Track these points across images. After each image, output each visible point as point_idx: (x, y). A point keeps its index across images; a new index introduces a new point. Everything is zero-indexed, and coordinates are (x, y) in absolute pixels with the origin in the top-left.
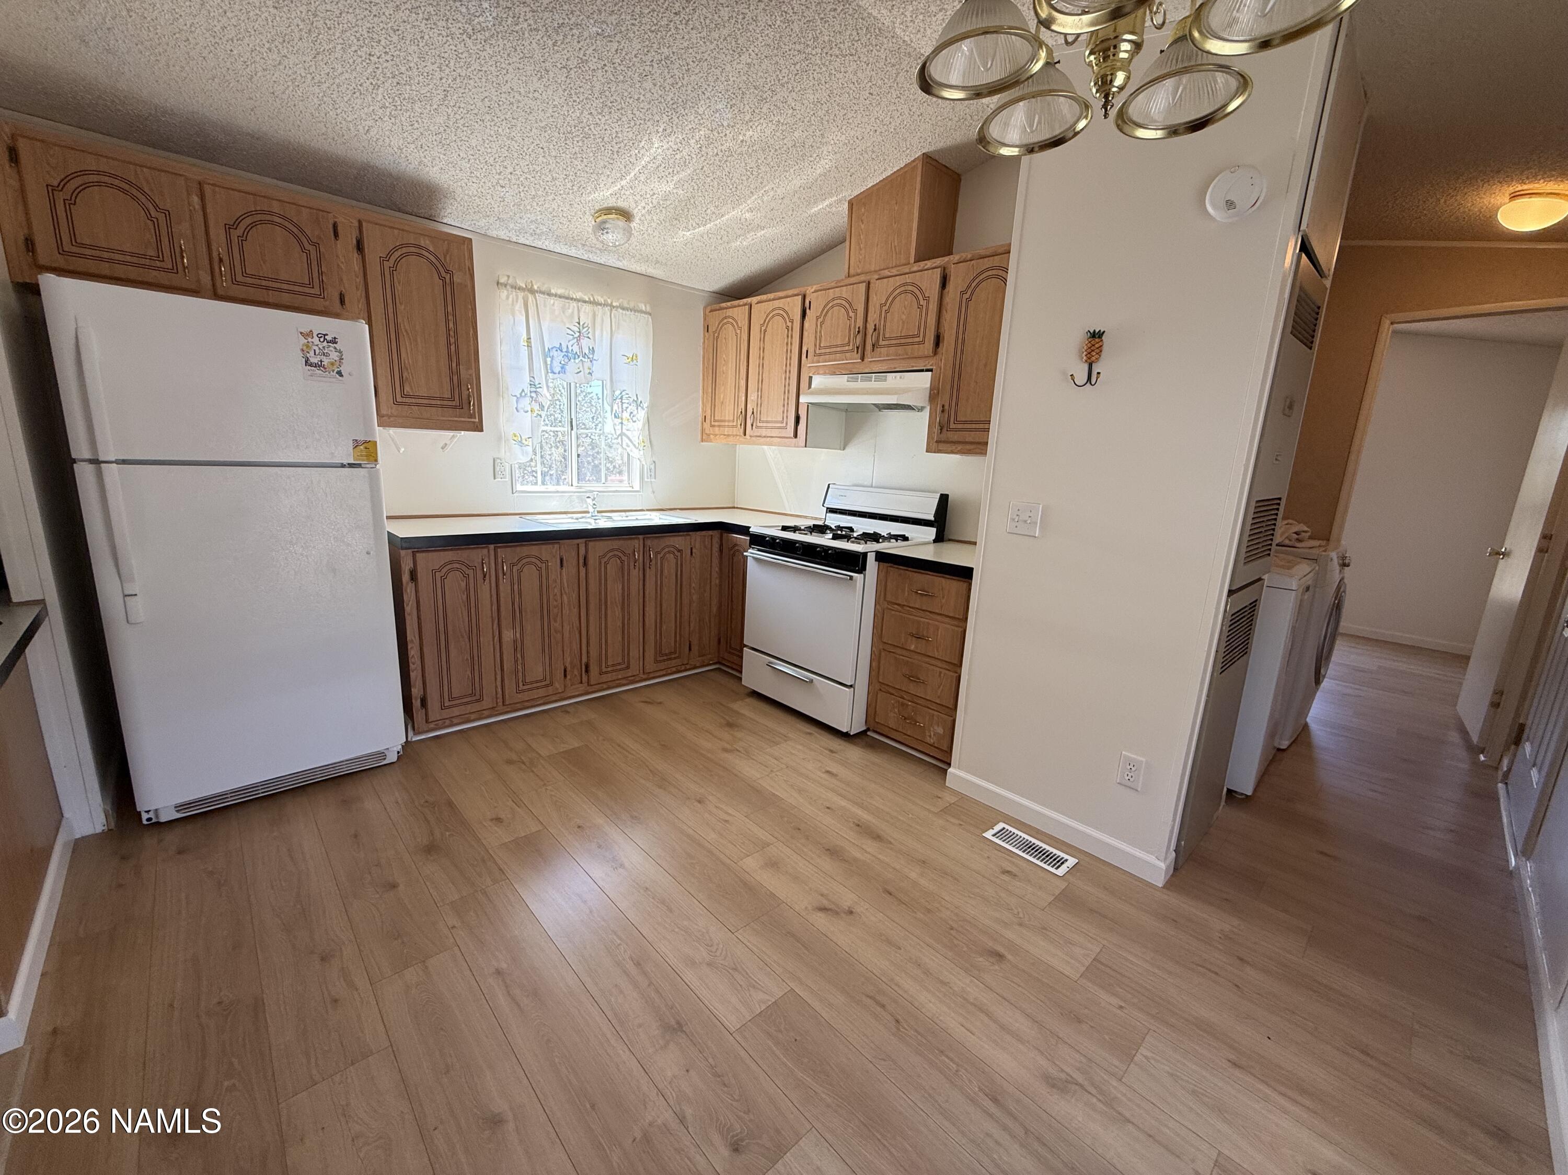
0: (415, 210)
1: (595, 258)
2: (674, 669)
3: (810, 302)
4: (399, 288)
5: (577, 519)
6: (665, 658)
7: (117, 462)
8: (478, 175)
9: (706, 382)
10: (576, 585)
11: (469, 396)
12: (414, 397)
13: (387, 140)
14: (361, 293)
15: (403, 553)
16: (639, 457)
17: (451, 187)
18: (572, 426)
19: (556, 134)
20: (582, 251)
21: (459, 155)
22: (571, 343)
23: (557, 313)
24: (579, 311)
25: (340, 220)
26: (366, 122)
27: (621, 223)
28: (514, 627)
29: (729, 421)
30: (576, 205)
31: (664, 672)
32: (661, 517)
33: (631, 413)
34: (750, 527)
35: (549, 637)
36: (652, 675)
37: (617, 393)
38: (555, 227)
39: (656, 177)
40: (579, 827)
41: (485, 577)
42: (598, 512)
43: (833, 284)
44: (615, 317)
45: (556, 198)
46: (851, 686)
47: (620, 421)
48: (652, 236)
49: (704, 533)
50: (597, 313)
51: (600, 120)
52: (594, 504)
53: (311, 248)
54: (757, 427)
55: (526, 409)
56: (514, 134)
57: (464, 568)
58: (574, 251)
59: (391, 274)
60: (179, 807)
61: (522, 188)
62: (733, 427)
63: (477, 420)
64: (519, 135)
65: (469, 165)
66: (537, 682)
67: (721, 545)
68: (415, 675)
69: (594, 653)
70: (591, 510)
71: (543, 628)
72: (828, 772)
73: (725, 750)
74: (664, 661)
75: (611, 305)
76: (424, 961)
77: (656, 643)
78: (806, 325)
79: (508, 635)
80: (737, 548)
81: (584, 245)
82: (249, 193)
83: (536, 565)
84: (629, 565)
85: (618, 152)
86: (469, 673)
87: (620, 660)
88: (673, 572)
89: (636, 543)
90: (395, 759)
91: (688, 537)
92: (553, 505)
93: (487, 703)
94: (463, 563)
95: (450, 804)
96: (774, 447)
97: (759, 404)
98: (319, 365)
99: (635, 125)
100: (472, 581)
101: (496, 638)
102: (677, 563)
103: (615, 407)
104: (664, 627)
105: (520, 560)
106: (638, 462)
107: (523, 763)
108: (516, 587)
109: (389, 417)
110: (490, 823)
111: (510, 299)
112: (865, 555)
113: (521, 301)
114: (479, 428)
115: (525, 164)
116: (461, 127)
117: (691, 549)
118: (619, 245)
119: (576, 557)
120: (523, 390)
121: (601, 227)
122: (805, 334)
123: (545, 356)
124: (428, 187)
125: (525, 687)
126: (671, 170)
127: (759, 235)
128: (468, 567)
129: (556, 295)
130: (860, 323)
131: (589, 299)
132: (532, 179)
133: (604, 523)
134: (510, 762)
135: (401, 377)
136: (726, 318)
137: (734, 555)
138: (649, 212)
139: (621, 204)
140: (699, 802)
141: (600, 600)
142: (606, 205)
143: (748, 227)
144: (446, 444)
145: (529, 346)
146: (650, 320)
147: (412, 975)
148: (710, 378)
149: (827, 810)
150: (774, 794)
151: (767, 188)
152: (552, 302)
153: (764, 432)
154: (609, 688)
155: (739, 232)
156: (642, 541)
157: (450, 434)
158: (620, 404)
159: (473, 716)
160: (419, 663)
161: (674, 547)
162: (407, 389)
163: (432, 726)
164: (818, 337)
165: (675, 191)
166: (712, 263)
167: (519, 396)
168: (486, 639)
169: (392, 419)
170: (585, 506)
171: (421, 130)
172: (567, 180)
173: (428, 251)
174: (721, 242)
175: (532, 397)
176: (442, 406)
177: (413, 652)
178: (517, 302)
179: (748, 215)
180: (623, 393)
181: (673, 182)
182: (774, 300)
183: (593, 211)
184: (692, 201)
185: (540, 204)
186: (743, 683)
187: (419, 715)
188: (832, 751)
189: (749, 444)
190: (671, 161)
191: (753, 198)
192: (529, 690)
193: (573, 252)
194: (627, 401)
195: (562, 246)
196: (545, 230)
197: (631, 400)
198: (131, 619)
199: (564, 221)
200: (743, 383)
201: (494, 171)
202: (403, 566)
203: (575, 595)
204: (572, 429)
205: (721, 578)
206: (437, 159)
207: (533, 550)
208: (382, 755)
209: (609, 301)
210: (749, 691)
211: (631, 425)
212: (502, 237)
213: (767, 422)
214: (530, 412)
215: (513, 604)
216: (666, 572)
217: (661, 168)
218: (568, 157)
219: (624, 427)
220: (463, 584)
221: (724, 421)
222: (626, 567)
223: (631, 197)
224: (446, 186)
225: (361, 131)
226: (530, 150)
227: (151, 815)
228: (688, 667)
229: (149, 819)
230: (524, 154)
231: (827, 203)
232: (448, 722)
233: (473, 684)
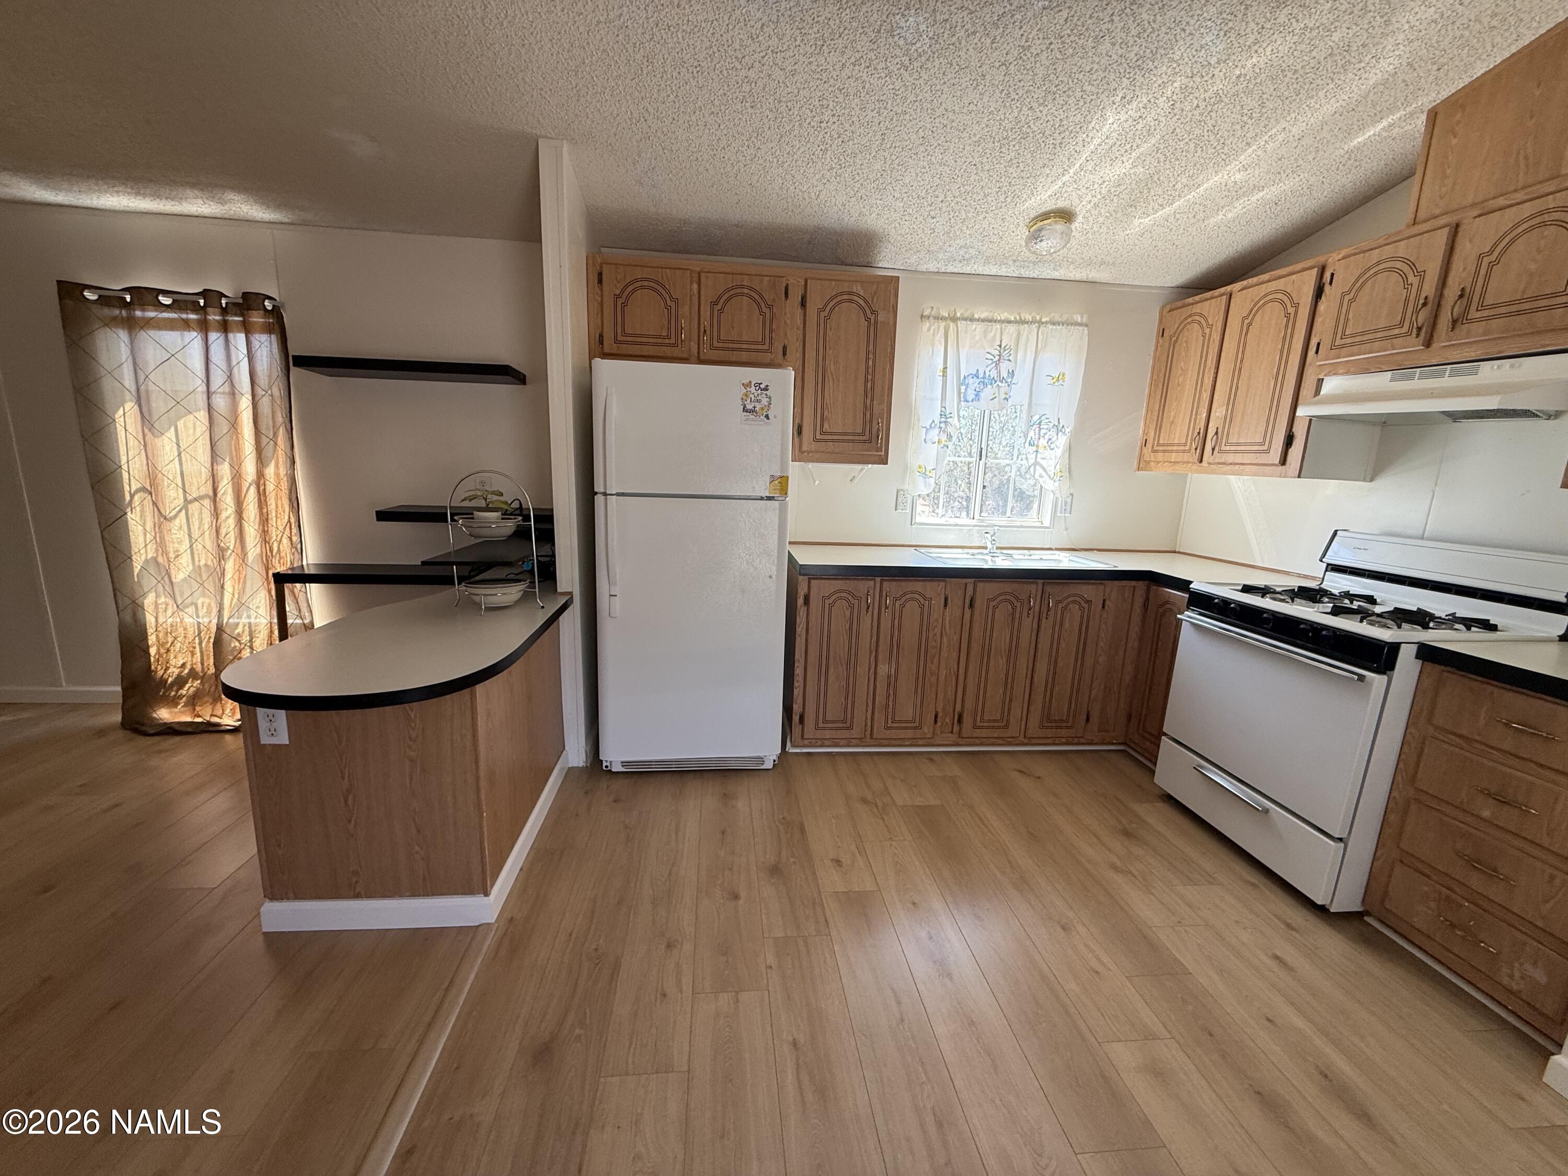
0: (855, 260)
1: (1027, 272)
2: (1064, 740)
3: (1332, 275)
4: (830, 333)
5: (973, 555)
6: (1053, 724)
7: (618, 494)
8: (911, 212)
9: (1151, 402)
10: (959, 628)
11: (878, 430)
12: (831, 434)
13: (834, 200)
14: (799, 344)
15: (801, 578)
16: (1053, 488)
17: (886, 230)
18: (981, 456)
19: (991, 145)
20: (1012, 268)
21: (894, 197)
22: (989, 368)
23: (977, 338)
24: (1002, 333)
25: (792, 281)
26: (817, 188)
27: (1060, 226)
28: (890, 663)
29: (1179, 445)
30: (1008, 219)
31: (1050, 741)
32: (1071, 558)
33: (1050, 439)
34: (1191, 582)
35: (924, 679)
36: (1034, 741)
37: (1036, 418)
38: (985, 248)
39: (1108, 159)
40: (914, 904)
41: (868, 608)
42: (997, 548)
43: (1381, 242)
44: (1043, 334)
45: (987, 215)
46: (1341, 840)
47: (1035, 448)
48: (1097, 234)
49: (1124, 583)
50: (1022, 332)
51: (1041, 112)
52: (994, 540)
53: (767, 311)
54: (1220, 451)
55: (934, 440)
56: (946, 158)
57: (850, 598)
58: (1004, 269)
59: (825, 323)
60: (624, 764)
61: (952, 214)
62: (1184, 451)
63: (883, 453)
64: (951, 158)
65: (902, 204)
66: (906, 722)
67: (1147, 600)
68: (798, 692)
69: (969, 705)
70: (989, 546)
71: (918, 668)
72: (1277, 958)
73: (1114, 867)
74: (1051, 727)
75: (1040, 323)
76: (738, 993)
77: (1043, 707)
78: (1322, 307)
79: (883, 669)
80: (1168, 606)
81: (1015, 261)
82: (729, 274)
83: (919, 602)
84: (1021, 613)
85: (1061, 143)
86: (843, 699)
87: (998, 717)
88: (1076, 625)
89: (1034, 588)
90: (771, 767)
91: (1102, 587)
92: (950, 539)
93: (856, 732)
94: (849, 593)
95: (802, 829)
96: (1245, 477)
97: (1229, 419)
98: (752, 411)
99: (1085, 103)
100: (856, 611)
101: (872, 670)
102: (1082, 617)
103: (1031, 434)
104: (1057, 688)
105: (905, 594)
106: (1052, 494)
107: (877, 807)
108: (896, 622)
109: (809, 452)
110: (830, 864)
111: (932, 331)
112: (1394, 648)
113: (942, 330)
114: (884, 461)
115: (956, 187)
116: (896, 167)
117: (1104, 601)
118: (1055, 252)
119: (962, 598)
120: (933, 421)
121: (1036, 236)
122: (1318, 320)
123: (960, 384)
124: (866, 235)
125: (894, 725)
126: (1128, 147)
127: (1254, 199)
128: (854, 596)
129: (978, 320)
130: (1429, 289)
131: (1015, 318)
132: (963, 202)
133: (1002, 563)
134: (864, 801)
135: (822, 415)
136: (1190, 316)
137: (1163, 614)
138: (1096, 206)
139: (1061, 204)
140: (1063, 928)
141: (983, 648)
142: (1043, 210)
143: (1236, 192)
144: (854, 477)
145: (944, 375)
146: (1086, 332)
147: (725, 999)
148: (1159, 392)
149: (1266, 1023)
150: (1176, 959)
151: (1275, 130)
152: (974, 327)
153: (1231, 458)
154: (982, 744)
155: (1223, 203)
156: (1040, 586)
157: (859, 467)
158: (1037, 429)
159: (842, 742)
160: (802, 681)
161: (1082, 597)
162: (826, 426)
163: (806, 742)
164: (1341, 322)
165: (1132, 171)
166: (1178, 251)
167: (928, 427)
168: (862, 670)
169: (811, 454)
170: (984, 541)
171: (861, 181)
172: (1000, 193)
173: (859, 295)
174: (1193, 221)
175: (940, 428)
176: (853, 441)
177: (799, 671)
178: (938, 332)
179: (1238, 176)
180: (1043, 418)
181: (1131, 161)
182: (1269, 281)
183: (1028, 221)
184: (1155, 178)
185: (970, 226)
186: (1157, 780)
187: (796, 728)
188: (1288, 925)
189: (1206, 472)
190: (1131, 134)
191: (1250, 150)
192: (897, 728)
193: (1003, 271)
194: (1046, 427)
195: (992, 267)
196: (974, 253)
197: (1051, 425)
198: (612, 615)
199: (995, 239)
200: (1206, 396)
201: (926, 204)
202: (799, 590)
203: (956, 637)
204: (980, 459)
205: (1141, 639)
206: (874, 205)
207: (918, 585)
208: (761, 760)
209: (1038, 318)
210: (1164, 793)
211: (1048, 453)
212: (931, 270)
213: (1238, 444)
214: (937, 443)
215: (892, 638)
216: (1067, 625)
217: (1115, 148)
218: (1002, 166)
219: (1039, 455)
220: (848, 613)
221: (1173, 445)
222: (1017, 615)
223: (1074, 193)
224: (881, 230)
225: (814, 197)
226: (962, 171)
227: (608, 764)
228: (1082, 741)
229: (607, 767)
230: (956, 177)
231: (1385, 123)
232: (819, 743)
233: (846, 711)
